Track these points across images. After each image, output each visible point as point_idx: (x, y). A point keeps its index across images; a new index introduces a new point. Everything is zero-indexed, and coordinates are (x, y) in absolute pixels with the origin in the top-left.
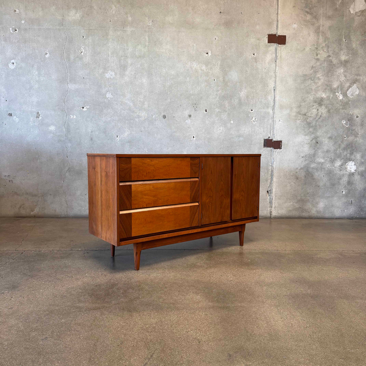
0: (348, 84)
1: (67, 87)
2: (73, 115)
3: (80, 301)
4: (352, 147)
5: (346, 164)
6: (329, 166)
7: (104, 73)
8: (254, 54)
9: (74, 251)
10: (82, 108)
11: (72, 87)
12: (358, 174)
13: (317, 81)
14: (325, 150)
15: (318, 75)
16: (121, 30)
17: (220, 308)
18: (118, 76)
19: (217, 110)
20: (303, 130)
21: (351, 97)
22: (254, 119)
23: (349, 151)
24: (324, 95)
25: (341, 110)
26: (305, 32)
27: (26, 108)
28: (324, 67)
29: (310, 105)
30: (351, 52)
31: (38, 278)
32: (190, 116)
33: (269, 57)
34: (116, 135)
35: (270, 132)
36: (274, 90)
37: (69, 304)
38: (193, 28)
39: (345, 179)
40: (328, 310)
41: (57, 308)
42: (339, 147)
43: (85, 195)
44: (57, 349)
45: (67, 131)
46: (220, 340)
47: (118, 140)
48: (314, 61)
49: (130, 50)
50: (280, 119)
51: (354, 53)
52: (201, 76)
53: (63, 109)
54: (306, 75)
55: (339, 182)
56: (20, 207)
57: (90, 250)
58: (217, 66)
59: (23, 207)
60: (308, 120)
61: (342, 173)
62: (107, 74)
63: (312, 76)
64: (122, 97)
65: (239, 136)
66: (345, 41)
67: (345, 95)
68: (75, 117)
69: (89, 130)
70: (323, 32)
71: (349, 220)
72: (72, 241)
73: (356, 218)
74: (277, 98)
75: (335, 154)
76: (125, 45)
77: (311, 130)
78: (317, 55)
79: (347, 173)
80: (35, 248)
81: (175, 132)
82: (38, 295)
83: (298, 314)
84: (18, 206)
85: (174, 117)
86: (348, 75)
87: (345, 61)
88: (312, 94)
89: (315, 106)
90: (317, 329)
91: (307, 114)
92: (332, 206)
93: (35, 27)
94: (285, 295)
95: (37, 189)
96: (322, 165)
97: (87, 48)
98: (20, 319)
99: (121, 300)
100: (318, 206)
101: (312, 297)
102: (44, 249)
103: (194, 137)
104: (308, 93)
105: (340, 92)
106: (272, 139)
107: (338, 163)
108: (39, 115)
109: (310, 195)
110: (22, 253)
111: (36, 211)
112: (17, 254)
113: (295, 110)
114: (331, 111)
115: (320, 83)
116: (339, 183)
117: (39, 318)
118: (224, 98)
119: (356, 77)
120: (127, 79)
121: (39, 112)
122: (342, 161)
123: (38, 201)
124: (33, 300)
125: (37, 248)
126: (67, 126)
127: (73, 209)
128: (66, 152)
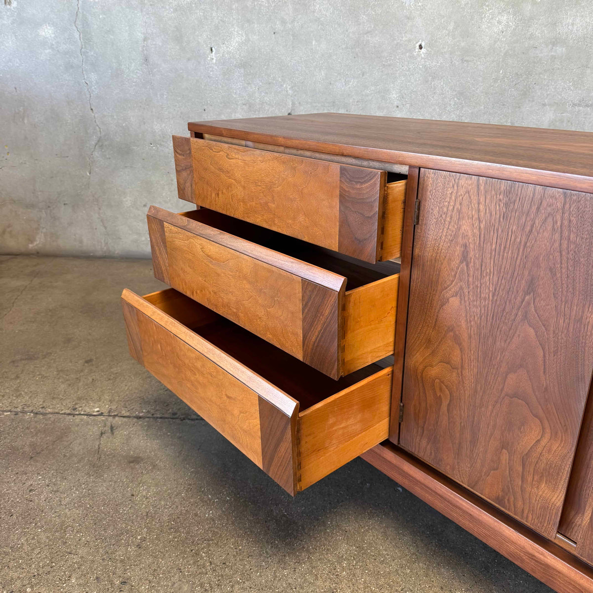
9: (77, 420)
34: (207, 46)
45: (83, 39)
47: (214, 61)
56: (4, 232)
59: (10, 232)
65: (555, 42)
69: (140, 36)
81: (368, 32)
95: (35, 190)
103: (421, 47)
111: (39, 242)
123: (41, 218)
126: (83, 25)
127: (120, 239)
128: (88, 96)
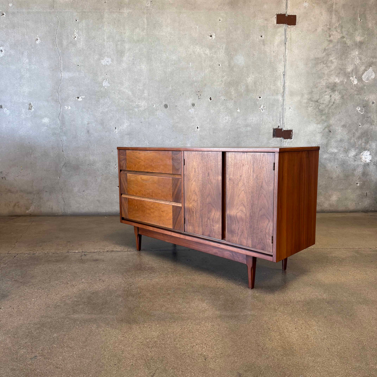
0: (363, 68)
1: (61, 76)
2: (68, 105)
3: (75, 312)
4: (367, 135)
5: (361, 153)
6: (342, 157)
7: (99, 59)
8: (262, 36)
9: (71, 254)
10: (77, 98)
11: (66, 75)
12: (374, 164)
13: (329, 65)
14: (339, 140)
15: (331, 58)
16: (117, 12)
17: (228, 317)
18: (115, 63)
19: (223, 98)
20: (315, 118)
21: (367, 82)
22: (262, 107)
23: (363, 140)
24: (337, 80)
25: (355, 96)
26: (317, 11)
27: (16, 99)
28: (337, 49)
29: (322, 91)
30: (367, 32)
31: (30, 286)
32: (193, 105)
33: (278, 39)
34: (114, 127)
35: (280, 121)
36: (284, 75)
37: (63, 315)
38: (195, 8)
39: (360, 170)
40: (346, 318)
41: (49, 320)
42: (354, 136)
43: (83, 191)
44: (47, 370)
45: (61, 123)
46: (229, 356)
47: (117, 132)
48: (326, 43)
49: (128, 33)
50: (291, 107)
51: (370, 33)
52: (205, 61)
53: (57, 99)
54: (318, 58)
55: (353, 173)
56: (15, 205)
57: (88, 251)
58: (221, 50)
59: (18, 206)
60: (320, 107)
61: (356, 163)
62: (103, 61)
63: (324, 59)
64: (119, 85)
65: (247, 126)
66: (361, 20)
67: (360, 79)
68: (70, 108)
69: (86, 122)
70: (336, 11)
71: (364, 214)
72: (70, 241)
73: (372, 211)
74: (286, 84)
75: (349, 143)
76: (122, 28)
77: (323, 117)
78: (330, 36)
79: (362, 163)
80: (29, 250)
81: (177, 122)
82: (29, 305)
83: (314, 323)
84: (12, 204)
85: (176, 106)
86: (363, 57)
87: (360, 42)
88: (324, 79)
89: (327, 92)
90: (336, 341)
91: (319, 101)
92: (346, 199)
93: (24, 10)
94: (299, 301)
95: (32, 186)
96: (335, 155)
97: (81, 33)
98: (8, 334)
99: (120, 309)
100: (331, 199)
101: (328, 303)
102: (39, 252)
103: (198, 128)
104: (320, 77)
105: (354, 77)
106: (282, 129)
107: (352, 153)
108: (32, 107)
109: (322, 187)
110: (15, 257)
111: (32, 209)
112: (9, 258)
113: (306, 96)
114: (345, 97)
115: (333, 67)
116: (353, 175)
117: (29, 332)
118: (229, 84)
119: (372, 59)
120: (124, 65)
121: (31, 103)
122: (357, 151)
123: (34, 199)
124: (23, 311)
125: (31, 250)
126: (62, 118)
127: (71, 207)
128: (62, 146)
